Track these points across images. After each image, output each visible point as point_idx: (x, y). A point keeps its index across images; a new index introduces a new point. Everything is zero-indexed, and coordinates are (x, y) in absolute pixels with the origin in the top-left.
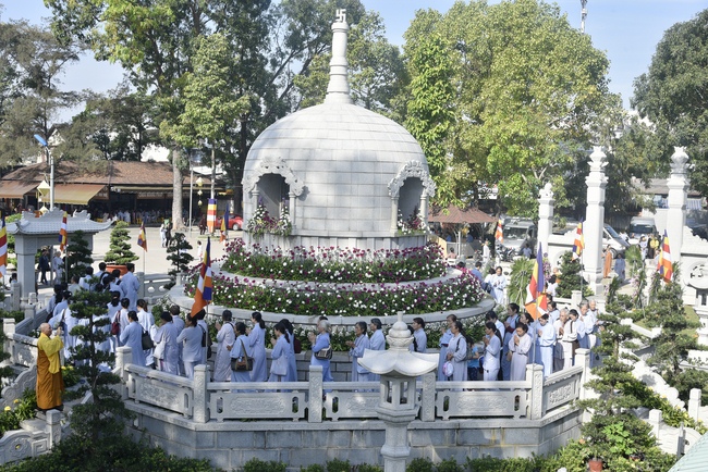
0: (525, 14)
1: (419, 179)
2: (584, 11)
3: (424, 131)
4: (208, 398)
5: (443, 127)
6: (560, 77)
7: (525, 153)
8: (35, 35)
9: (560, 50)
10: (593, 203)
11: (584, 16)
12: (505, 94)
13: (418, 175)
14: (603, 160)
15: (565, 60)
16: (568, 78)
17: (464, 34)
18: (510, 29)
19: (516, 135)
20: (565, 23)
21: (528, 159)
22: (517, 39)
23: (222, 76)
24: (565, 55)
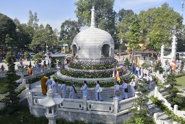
0: (163, 9)
1: (108, 45)
2: (183, 9)
3: (132, 34)
4: (33, 100)
5: (136, 33)
6: (170, 22)
7: (160, 38)
8: (76, 22)
9: (170, 16)
10: (173, 49)
11: (183, 10)
12: (157, 26)
13: (108, 44)
14: (176, 39)
15: (171, 18)
16: (172, 22)
17: (149, 14)
18: (159, 12)
19: (157, 34)
20: (173, 10)
21: (161, 40)
22: (161, 15)
23: (105, 27)
24: (172, 17)
